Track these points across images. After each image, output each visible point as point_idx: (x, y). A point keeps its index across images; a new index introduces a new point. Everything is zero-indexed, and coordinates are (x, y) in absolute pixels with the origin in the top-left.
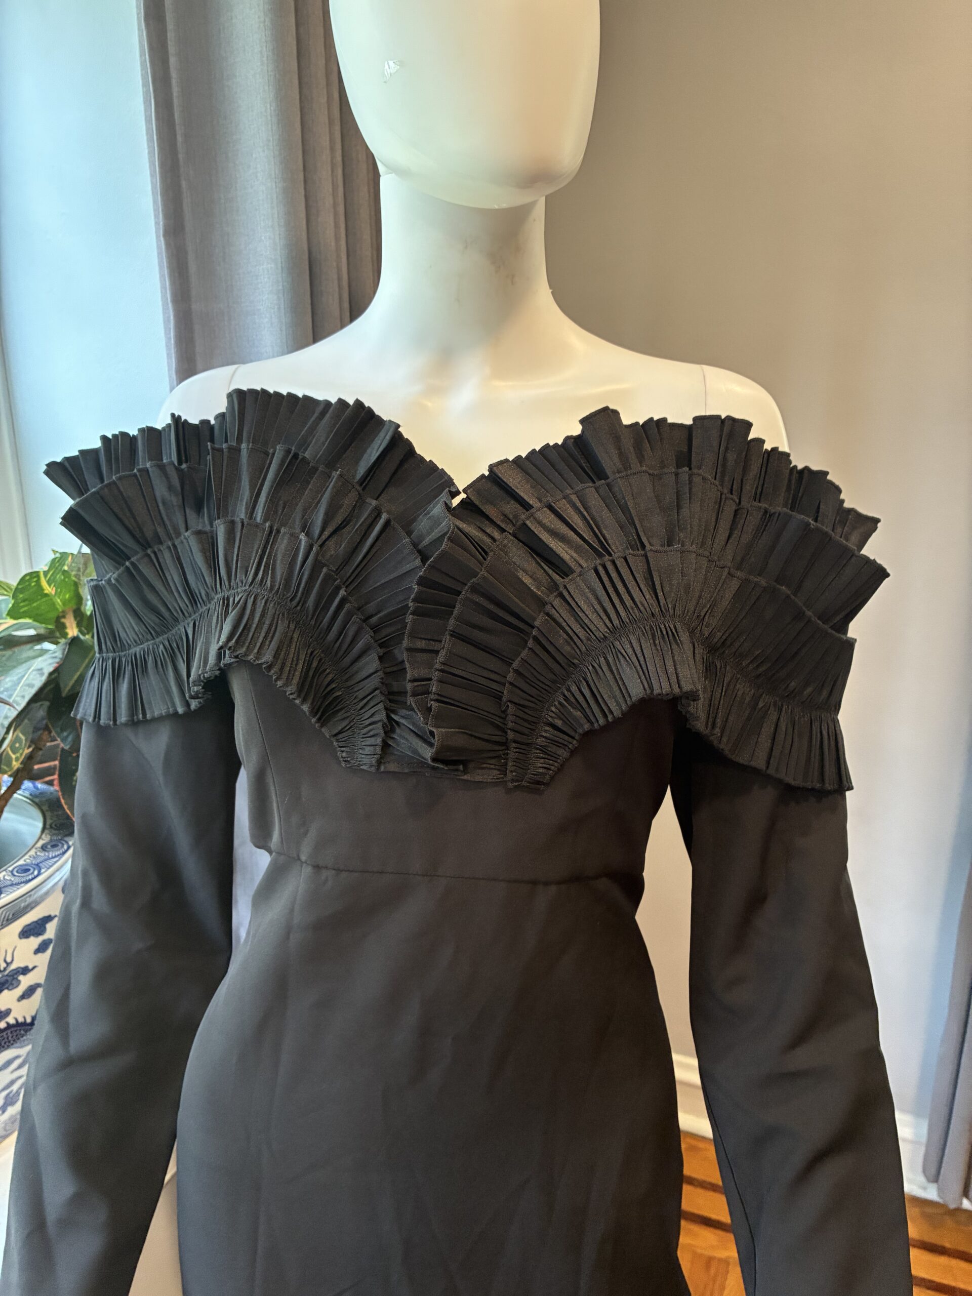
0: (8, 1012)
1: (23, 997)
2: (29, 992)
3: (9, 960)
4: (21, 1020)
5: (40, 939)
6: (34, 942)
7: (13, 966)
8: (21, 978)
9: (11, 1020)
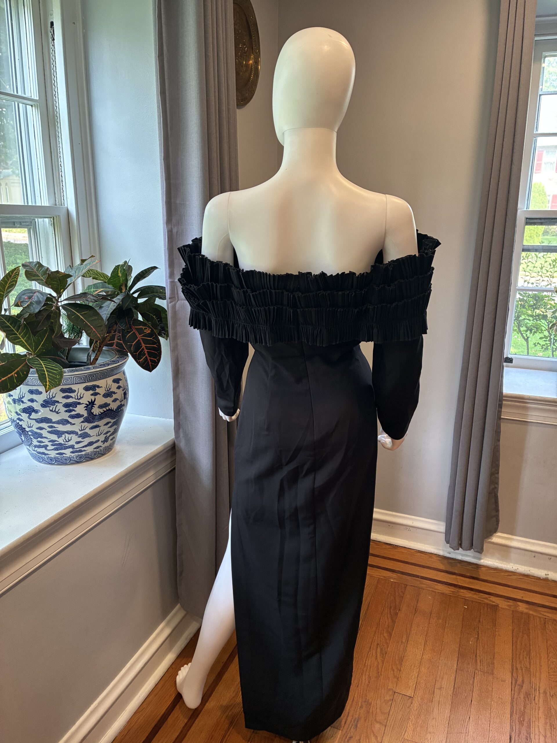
0: (109, 405)
1: (113, 401)
2: (115, 400)
3: (110, 388)
4: (112, 409)
5: (118, 385)
6: (116, 385)
7: (111, 390)
8: (113, 394)
9: (110, 407)
